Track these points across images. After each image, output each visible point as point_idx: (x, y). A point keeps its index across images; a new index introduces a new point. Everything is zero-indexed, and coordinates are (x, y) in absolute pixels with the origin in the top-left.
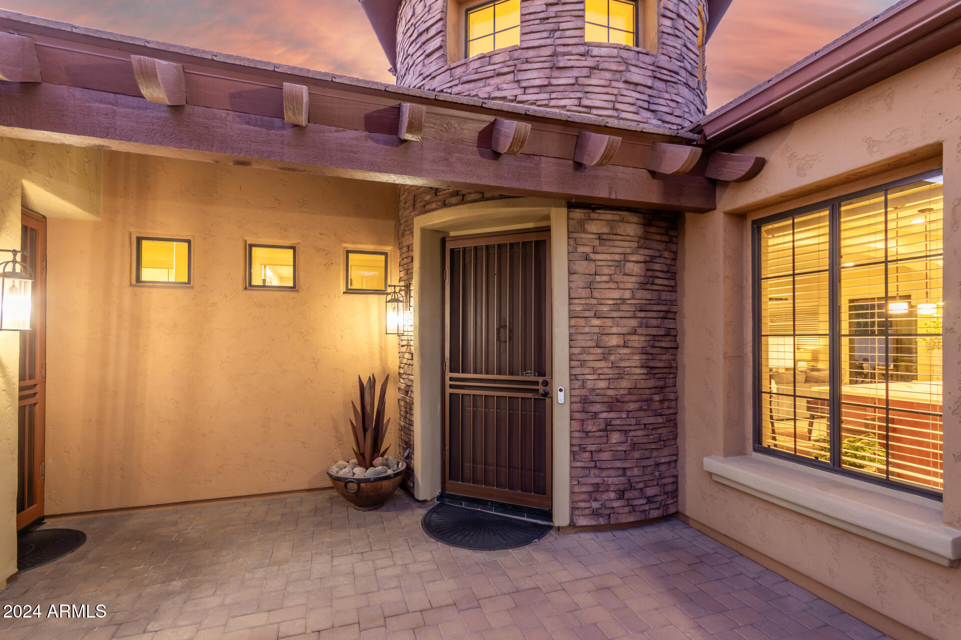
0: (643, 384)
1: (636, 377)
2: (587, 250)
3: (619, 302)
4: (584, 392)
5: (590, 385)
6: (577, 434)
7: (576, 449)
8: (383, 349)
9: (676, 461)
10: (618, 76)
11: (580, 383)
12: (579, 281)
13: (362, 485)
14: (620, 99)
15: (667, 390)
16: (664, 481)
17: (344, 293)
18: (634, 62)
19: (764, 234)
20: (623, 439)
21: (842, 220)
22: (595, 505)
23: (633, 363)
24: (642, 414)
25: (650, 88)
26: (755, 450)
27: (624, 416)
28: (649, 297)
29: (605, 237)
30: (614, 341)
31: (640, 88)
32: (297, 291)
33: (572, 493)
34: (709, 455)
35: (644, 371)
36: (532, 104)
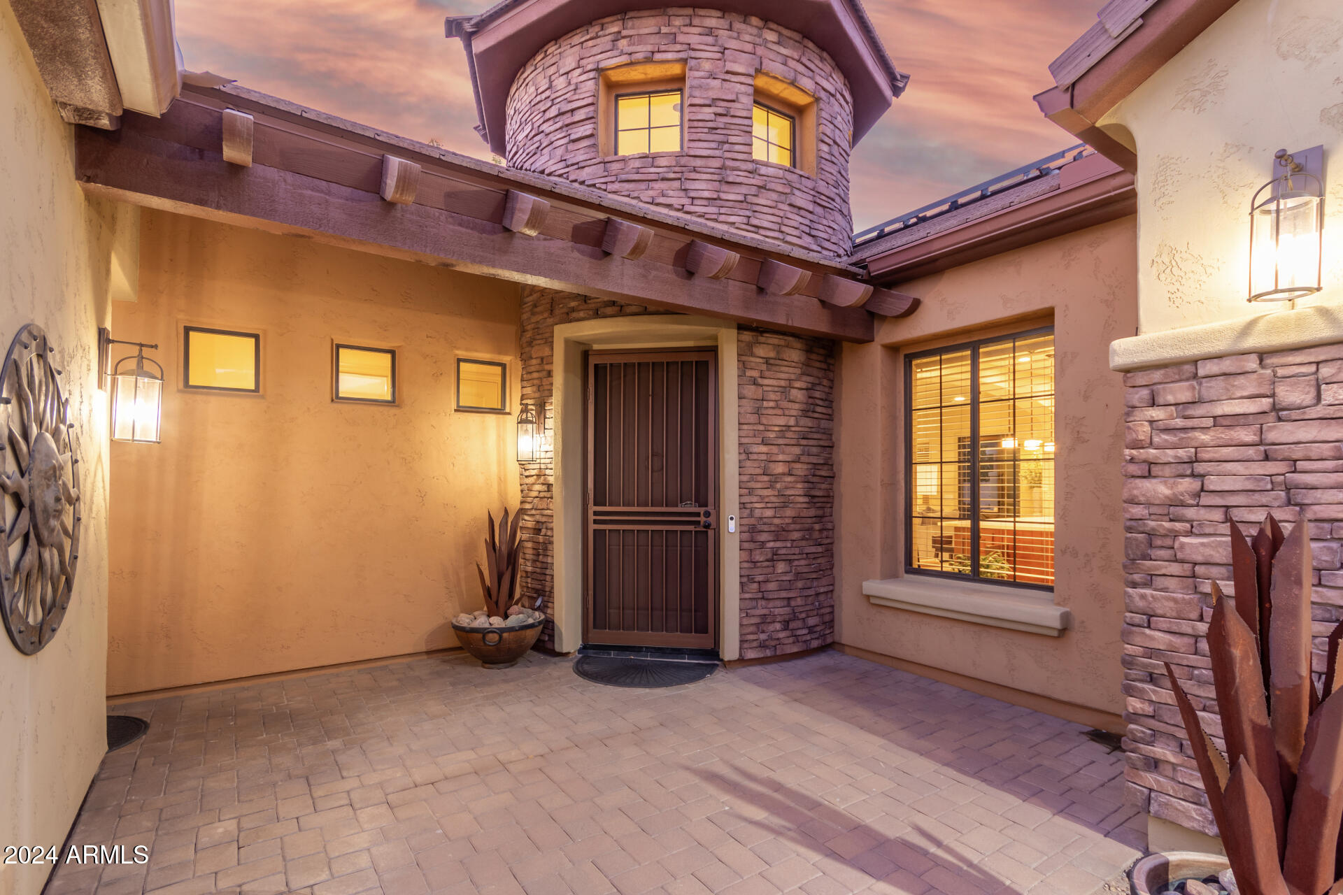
0: (805, 513)
1: (799, 506)
2: (755, 374)
3: (784, 429)
4: (752, 521)
5: (757, 513)
6: (746, 565)
7: (745, 580)
8: (502, 480)
9: (832, 591)
10: (783, 198)
11: (748, 511)
12: (748, 406)
13: (505, 635)
14: (786, 221)
15: (824, 520)
16: (823, 611)
17: (456, 411)
18: (798, 186)
19: (914, 367)
20: (788, 569)
21: (981, 360)
22: (763, 637)
23: (797, 490)
24: (804, 543)
25: (811, 212)
26: (907, 572)
27: (789, 545)
28: (810, 425)
29: (772, 361)
30: (780, 468)
31: (802, 212)
32: (398, 406)
33: (741, 625)
34: (867, 579)
35: (806, 499)
36: (700, 216)
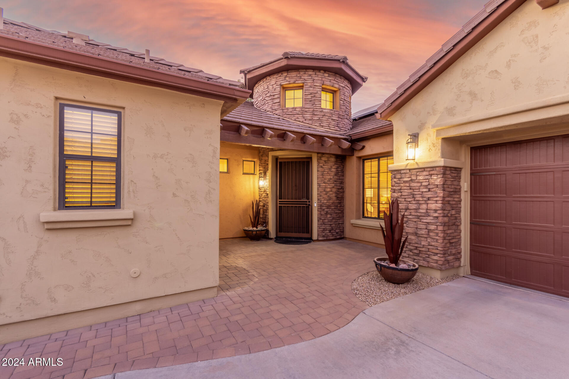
0: (335, 202)
1: (334, 200)
2: (322, 165)
3: (330, 179)
4: (321, 203)
5: (322, 201)
6: (319, 215)
7: (319, 219)
8: (254, 193)
9: (343, 223)
10: (330, 117)
11: (320, 201)
12: (320, 173)
13: (257, 232)
14: (330, 124)
15: (341, 204)
16: (341, 228)
17: (243, 174)
18: (334, 114)
19: (365, 162)
20: (331, 216)
21: (380, 161)
22: (324, 234)
23: (333, 196)
24: (335, 210)
25: (337, 120)
26: (363, 217)
27: (331, 210)
28: (337, 178)
29: (326, 161)
30: (328, 190)
31: (335, 121)
32: (229, 173)
33: (318, 231)
34: (352, 219)
35: (336, 198)
36: (307, 124)
